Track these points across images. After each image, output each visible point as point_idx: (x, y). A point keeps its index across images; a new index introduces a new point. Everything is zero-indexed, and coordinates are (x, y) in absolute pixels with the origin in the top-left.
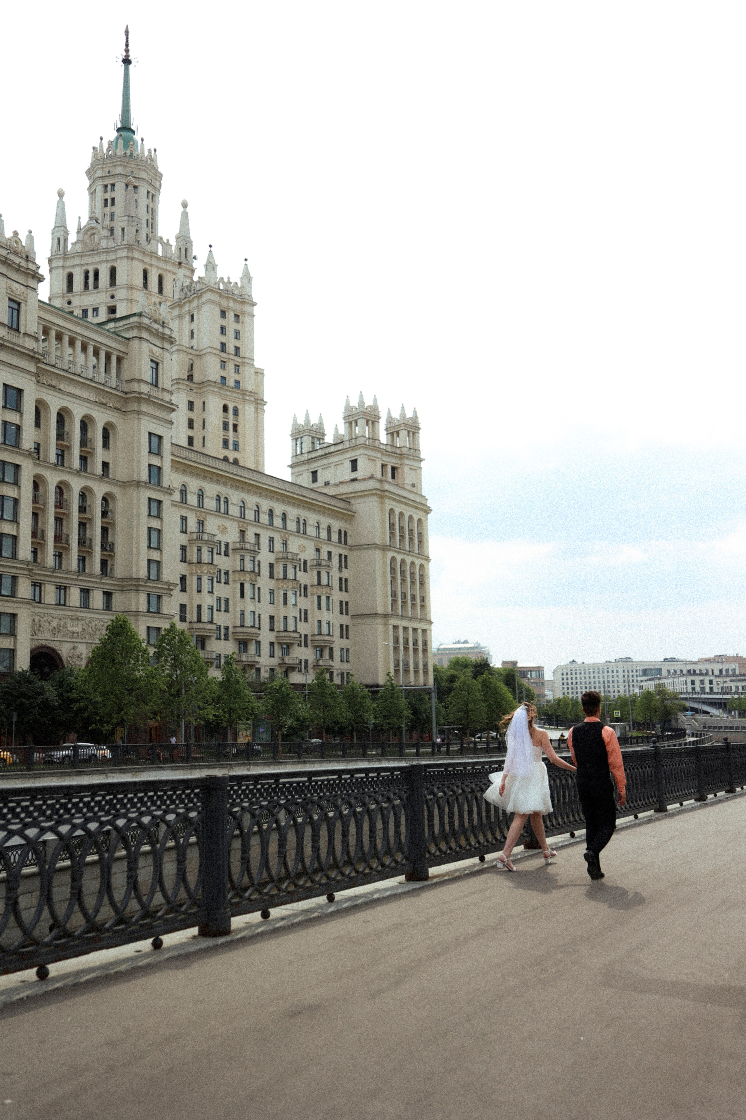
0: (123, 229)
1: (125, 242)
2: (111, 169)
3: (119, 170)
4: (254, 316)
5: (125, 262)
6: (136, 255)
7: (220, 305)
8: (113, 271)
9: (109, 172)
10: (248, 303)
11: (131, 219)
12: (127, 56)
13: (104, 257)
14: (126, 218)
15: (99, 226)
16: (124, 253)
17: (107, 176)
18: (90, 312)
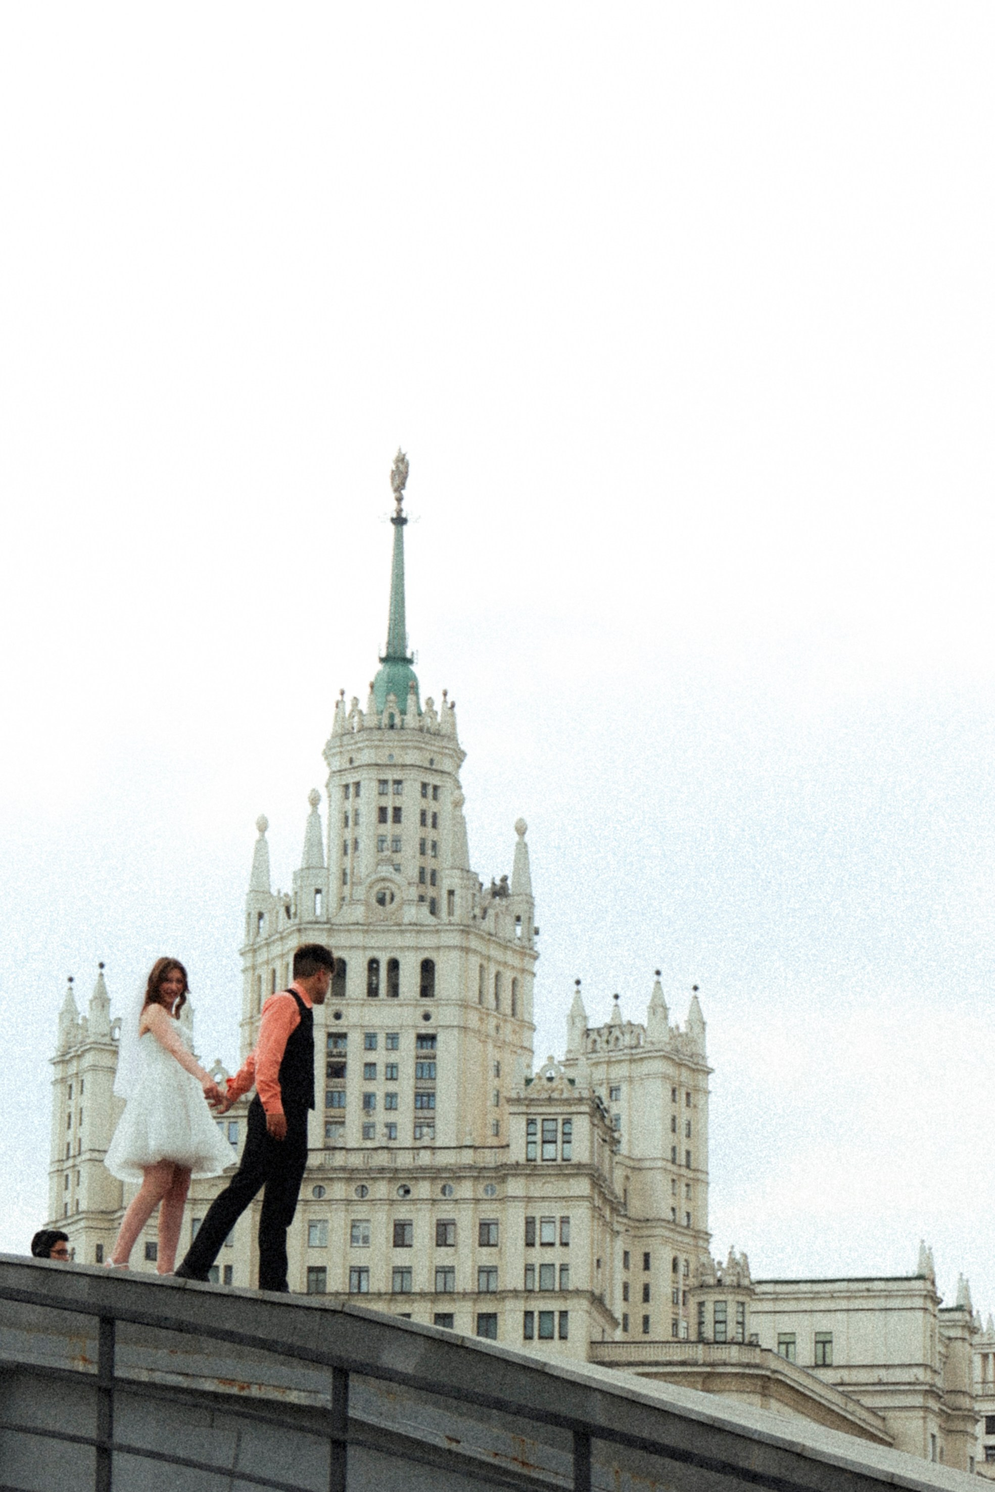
0: (451, 893)
1: (455, 919)
2: (396, 752)
3: (412, 757)
4: (709, 1092)
5: (455, 954)
6: (474, 943)
7: (666, 1077)
8: (427, 967)
9: (391, 756)
10: (702, 1071)
11: (465, 874)
12: (400, 511)
13: (409, 939)
14: (457, 872)
15: (397, 877)
16: (455, 939)
17: (387, 765)
18: (381, 1040)
